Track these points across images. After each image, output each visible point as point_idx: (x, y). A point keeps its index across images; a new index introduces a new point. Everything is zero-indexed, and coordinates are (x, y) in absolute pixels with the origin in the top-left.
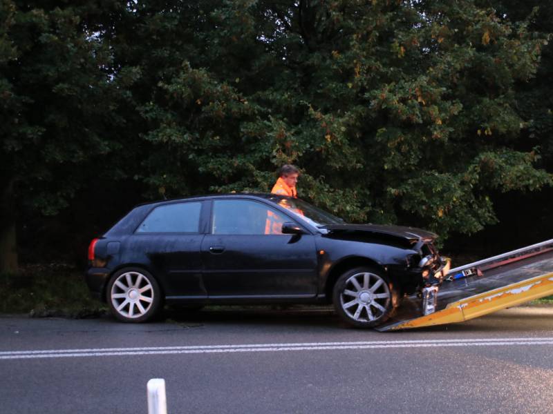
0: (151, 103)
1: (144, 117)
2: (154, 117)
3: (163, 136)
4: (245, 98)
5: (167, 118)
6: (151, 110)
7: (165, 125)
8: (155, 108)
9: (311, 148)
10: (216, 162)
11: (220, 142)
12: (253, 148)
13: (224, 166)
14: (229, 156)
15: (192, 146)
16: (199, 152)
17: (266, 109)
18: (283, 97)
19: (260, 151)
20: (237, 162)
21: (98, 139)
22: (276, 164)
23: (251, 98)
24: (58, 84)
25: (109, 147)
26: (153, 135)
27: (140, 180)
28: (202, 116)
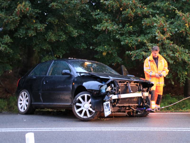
0: (98, 11)
1: (95, 17)
2: (100, 17)
3: (103, 27)
4: (145, 6)
5: (105, 18)
6: (98, 14)
7: (105, 21)
8: (100, 13)
9: (178, 30)
10: (130, 39)
11: (132, 29)
12: (148, 32)
13: (134, 41)
14: (137, 36)
15: (118, 32)
16: (122, 35)
17: (156, 11)
18: (165, 5)
19: (151, 33)
20: (140, 39)
21: (72, 29)
22: (158, 39)
23: (148, 6)
24: (51, 3)
25: (78, 33)
26: (99, 26)
27: (93, 49)
28: (123, 16)
